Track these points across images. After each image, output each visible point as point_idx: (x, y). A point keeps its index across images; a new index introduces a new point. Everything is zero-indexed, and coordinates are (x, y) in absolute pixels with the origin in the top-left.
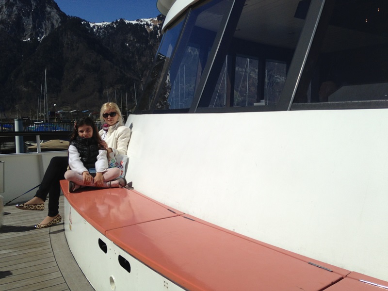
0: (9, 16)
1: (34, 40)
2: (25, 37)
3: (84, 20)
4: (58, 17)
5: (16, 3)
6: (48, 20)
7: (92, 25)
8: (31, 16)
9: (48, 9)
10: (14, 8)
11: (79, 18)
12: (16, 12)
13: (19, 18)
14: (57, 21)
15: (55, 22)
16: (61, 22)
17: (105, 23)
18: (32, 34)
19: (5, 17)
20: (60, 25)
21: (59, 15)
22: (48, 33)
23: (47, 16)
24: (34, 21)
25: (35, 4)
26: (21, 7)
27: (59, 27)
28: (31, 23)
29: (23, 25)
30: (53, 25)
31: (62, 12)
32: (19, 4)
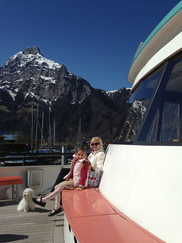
0: (65, 91)
1: (77, 103)
2: (72, 102)
3: (103, 90)
4: (90, 90)
5: (69, 85)
6: (84, 92)
7: (107, 92)
8: (76, 91)
9: (85, 86)
10: (68, 87)
11: (100, 90)
12: (69, 89)
13: (70, 92)
14: (89, 92)
15: (88, 93)
16: (91, 93)
17: (114, 91)
18: (76, 100)
19: (63, 92)
20: (90, 94)
21: (90, 89)
22: (84, 99)
23: (84, 90)
24: (77, 93)
25: (78, 84)
26: (71, 87)
27: (90, 95)
28: (76, 94)
29: (72, 95)
30: (87, 94)
31: (91, 87)
32: (70, 85)
